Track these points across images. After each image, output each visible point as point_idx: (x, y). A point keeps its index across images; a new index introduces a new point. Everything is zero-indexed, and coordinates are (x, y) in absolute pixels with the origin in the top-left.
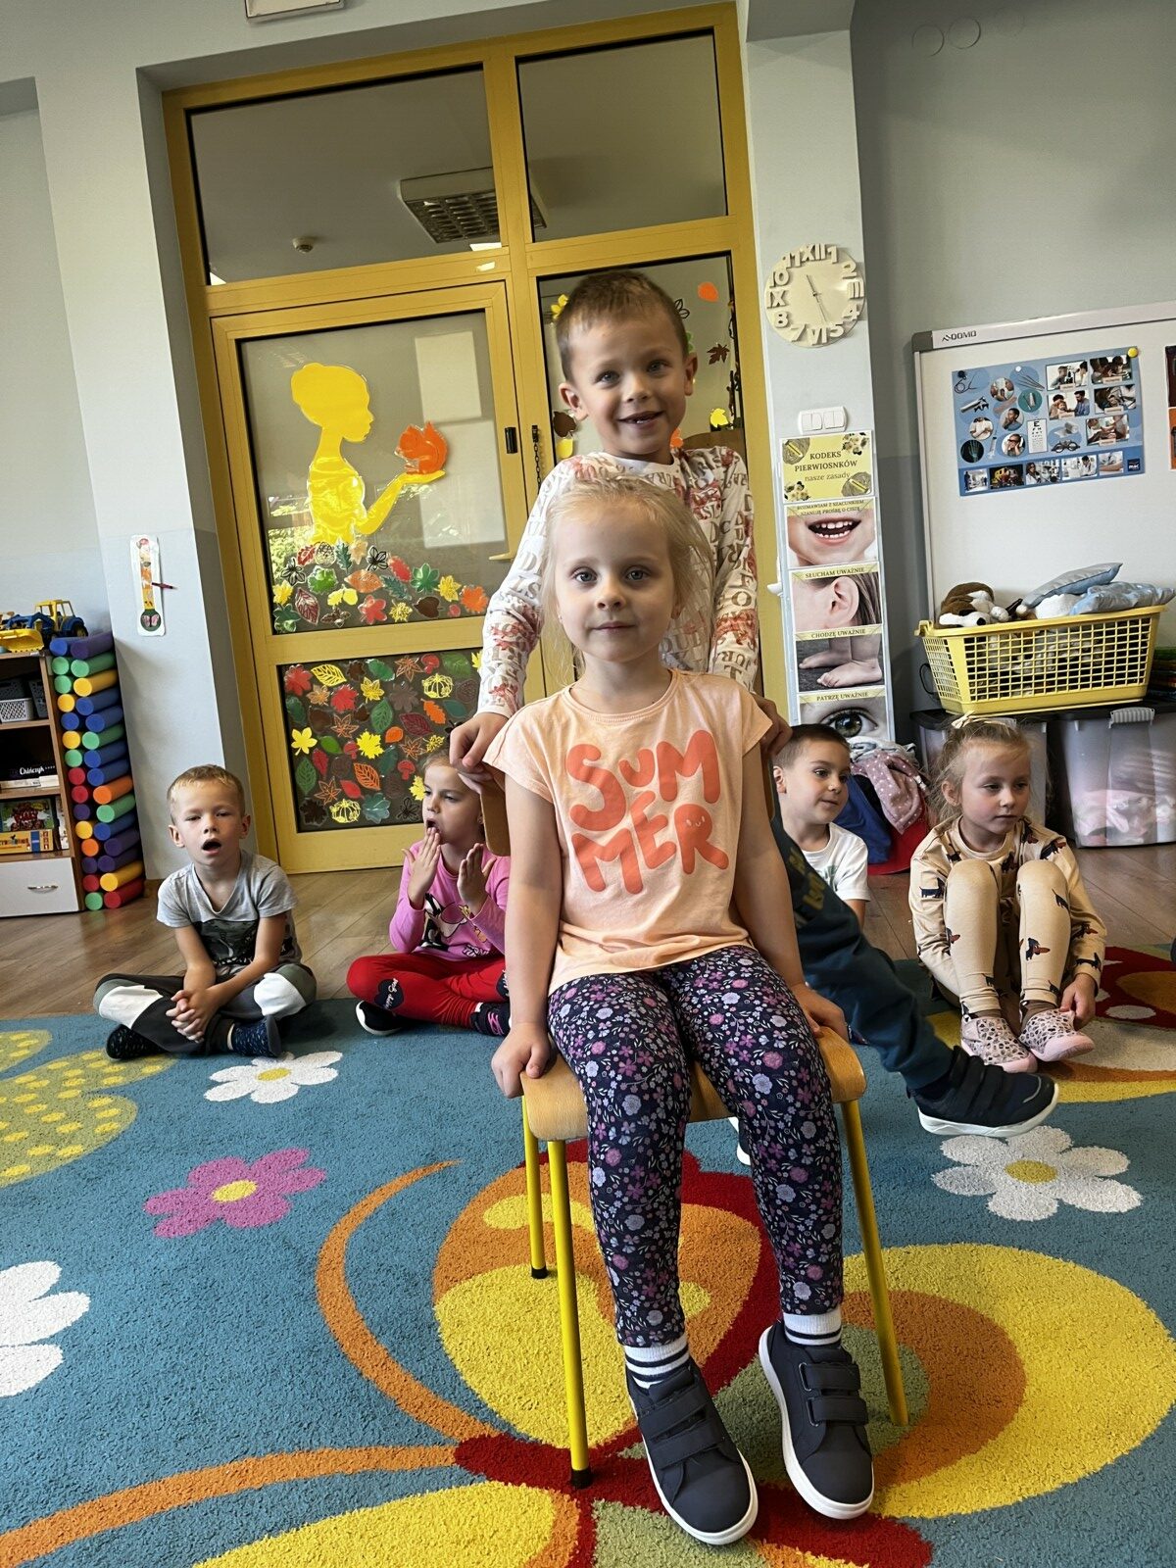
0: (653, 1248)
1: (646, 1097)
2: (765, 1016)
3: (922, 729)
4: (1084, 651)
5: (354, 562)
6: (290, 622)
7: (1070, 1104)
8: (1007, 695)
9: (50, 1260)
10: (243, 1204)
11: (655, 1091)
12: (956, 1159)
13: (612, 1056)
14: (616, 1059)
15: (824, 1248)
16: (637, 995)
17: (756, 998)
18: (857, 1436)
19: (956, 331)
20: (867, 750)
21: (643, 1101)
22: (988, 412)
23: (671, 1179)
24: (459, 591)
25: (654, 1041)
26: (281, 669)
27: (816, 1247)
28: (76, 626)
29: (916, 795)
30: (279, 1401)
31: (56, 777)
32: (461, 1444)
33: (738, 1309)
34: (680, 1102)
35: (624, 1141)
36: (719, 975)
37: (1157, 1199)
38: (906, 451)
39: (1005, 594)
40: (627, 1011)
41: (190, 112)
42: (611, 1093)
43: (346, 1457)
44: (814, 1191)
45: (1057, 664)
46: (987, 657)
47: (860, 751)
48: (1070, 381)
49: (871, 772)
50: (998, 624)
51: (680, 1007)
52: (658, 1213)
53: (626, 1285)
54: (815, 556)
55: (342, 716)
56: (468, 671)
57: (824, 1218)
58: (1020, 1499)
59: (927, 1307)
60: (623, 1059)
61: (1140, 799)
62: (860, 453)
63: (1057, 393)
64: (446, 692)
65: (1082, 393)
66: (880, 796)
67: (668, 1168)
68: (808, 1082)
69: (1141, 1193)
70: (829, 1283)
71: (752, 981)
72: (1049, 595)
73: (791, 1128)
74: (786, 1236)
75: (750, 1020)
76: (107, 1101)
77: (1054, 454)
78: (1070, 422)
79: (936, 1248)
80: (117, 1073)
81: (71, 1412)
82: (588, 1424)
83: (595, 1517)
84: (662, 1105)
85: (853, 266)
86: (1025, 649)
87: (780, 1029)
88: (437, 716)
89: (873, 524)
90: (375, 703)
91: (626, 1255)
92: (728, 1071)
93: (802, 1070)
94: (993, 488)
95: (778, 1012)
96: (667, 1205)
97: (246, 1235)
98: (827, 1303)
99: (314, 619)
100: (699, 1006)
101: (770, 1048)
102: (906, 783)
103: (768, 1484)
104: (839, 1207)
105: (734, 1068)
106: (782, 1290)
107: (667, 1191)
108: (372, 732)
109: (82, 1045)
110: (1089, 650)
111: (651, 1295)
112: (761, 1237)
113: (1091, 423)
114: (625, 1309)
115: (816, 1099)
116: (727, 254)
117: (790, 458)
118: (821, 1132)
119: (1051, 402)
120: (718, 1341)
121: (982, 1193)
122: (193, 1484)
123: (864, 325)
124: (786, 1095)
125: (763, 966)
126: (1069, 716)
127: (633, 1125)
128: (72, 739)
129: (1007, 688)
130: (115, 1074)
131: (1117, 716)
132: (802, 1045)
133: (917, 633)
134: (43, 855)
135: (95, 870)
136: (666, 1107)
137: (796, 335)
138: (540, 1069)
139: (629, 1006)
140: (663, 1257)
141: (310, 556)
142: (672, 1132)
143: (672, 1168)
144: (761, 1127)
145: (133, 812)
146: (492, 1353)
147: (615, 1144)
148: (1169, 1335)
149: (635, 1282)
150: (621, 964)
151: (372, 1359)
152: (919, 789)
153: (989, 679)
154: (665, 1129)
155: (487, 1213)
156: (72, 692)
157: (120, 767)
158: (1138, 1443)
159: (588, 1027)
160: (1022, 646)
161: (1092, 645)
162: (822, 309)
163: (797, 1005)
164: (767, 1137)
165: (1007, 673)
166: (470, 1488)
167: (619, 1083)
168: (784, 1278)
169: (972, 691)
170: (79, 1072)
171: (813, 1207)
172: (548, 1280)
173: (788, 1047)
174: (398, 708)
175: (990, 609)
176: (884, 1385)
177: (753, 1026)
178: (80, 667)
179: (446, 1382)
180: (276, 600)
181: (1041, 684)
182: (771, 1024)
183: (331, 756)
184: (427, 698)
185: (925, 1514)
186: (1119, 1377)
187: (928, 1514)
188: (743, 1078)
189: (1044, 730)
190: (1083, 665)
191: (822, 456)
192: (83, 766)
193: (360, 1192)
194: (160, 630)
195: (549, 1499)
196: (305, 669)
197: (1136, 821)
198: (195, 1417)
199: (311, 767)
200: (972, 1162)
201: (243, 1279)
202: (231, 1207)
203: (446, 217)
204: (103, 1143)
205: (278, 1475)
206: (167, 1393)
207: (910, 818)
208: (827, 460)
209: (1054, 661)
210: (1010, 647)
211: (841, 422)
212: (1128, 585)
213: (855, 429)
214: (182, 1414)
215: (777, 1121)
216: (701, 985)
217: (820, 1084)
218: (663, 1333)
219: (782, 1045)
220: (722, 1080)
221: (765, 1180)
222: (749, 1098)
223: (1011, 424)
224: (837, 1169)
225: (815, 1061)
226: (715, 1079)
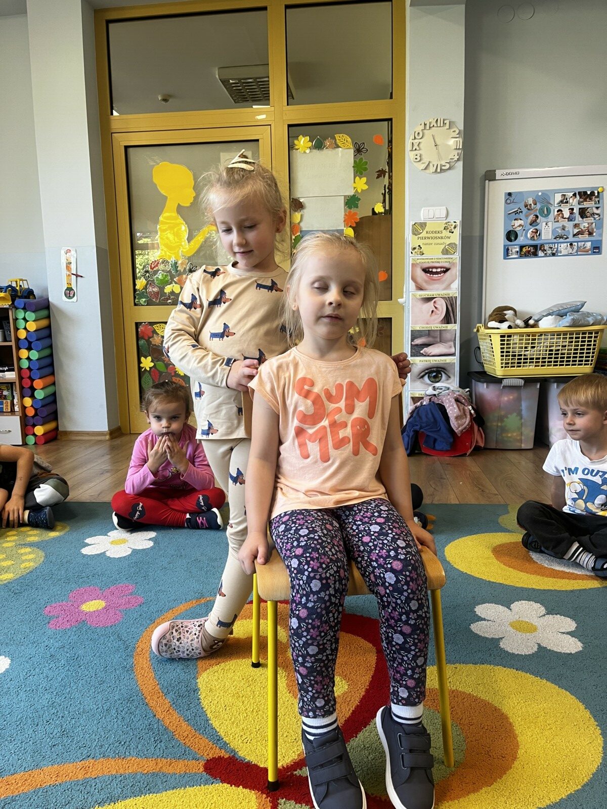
0: (322, 664)
1: (324, 582)
2: (394, 540)
3: (473, 381)
4: (563, 346)
5: (180, 270)
6: (144, 300)
7: (544, 590)
8: (520, 366)
10: (97, 613)
11: (329, 578)
12: (483, 617)
13: (306, 557)
14: (309, 559)
16: (323, 522)
17: (389, 530)
18: (427, 775)
19: (508, 171)
20: (445, 391)
21: (322, 584)
22: (522, 216)
23: (335, 627)
25: (330, 550)
26: (137, 325)
27: (413, 669)
28: (30, 293)
29: (469, 416)
30: (109, 728)
31: (14, 373)
32: (208, 760)
33: (363, 693)
34: (342, 585)
35: (310, 605)
36: (369, 514)
37: (591, 647)
38: (477, 233)
39: (523, 313)
40: (316, 532)
41: (109, 22)
42: (305, 578)
43: (144, 763)
44: (414, 639)
45: (548, 352)
47: (441, 391)
48: (567, 202)
49: (446, 402)
50: (519, 329)
51: (346, 530)
52: (326, 646)
53: (305, 684)
54: (424, 285)
57: (418, 654)
59: (466, 700)
60: (312, 559)
62: (453, 232)
63: (560, 208)
65: (572, 209)
66: (449, 415)
67: (334, 621)
68: (416, 579)
69: (583, 643)
70: (418, 690)
71: (387, 519)
72: (546, 316)
73: (405, 604)
74: (396, 662)
75: (385, 542)
76: (28, 550)
77: (555, 241)
78: (565, 225)
79: (471, 666)
82: (278, 754)
84: (333, 586)
85: (457, 132)
86: (532, 343)
87: (402, 548)
89: (456, 271)
91: (306, 667)
92: (371, 569)
93: (413, 572)
94: (521, 257)
95: (401, 538)
96: (331, 641)
97: (98, 631)
98: (417, 700)
99: (157, 298)
100: (357, 531)
101: (396, 558)
102: (464, 410)
103: (376, 797)
104: (427, 648)
105: (374, 568)
106: (391, 690)
107: (332, 634)
110: (565, 346)
111: (319, 690)
112: (377, 653)
113: (576, 226)
114: (304, 697)
115: (419, 588)
116: (391, 120)
117: (415, 232)
118: (421, 606)
119: (556, 213)
120: (351, 711)
121: (497, 637)
122: (59, 773)
123: (460, 164)
124: (403, 585)
125: (393, 511)
126: (552, 380)
127: (316, 597)
128: (24, 353)
129: (520, 363)
130: (34, 535)
132: (413, 558)
133: (475, 330)
134: (5, 414)
135: (32, 423)
136: (335, 587)
137: (423, 166)
138: (264, 559)
139: (317, 529)
140: (327, 669)
141: (157, 266)
142: (337, 601)
143: (336, 621)
144: (387, 601)
145: (54, 394)
146: (228, 709)
147: (305, 606)
148: (597, 725)
149: (310, 683)
150: (314, 504)
151: (161, 706)
152: (471, 413)
153: (512, 358)
154: (333, 599)
156: (25, 328)
157: (48, 370)
158: (579, 787)
159: (294, 539)
160: (530, 341)
161: (567, 344)
162: (439, 154)
163: (411, 534)
164: (390, 607)
165: (521, 355)
166: (211, 787)
167: (310, 572)
168: (394, 685)
169: (502, 363)
170: (14, 533)
171: (413, 648)
172: (260, 669)
173: (406, 558)
175: (515, 321)
176: (442, 743)
177: (387, 545)
178: (30, 316)
179: (202, 723)
180: (137, 287)
181: (539, 362)
182: (397, 544)
183: (161, 373)
186: (570, 747)
188: (380, 574)
189: (538, 386)
190: (562, 354)
191: (432, 232)
192: (29, 368)
193: (161, 611)
194: (75, 299)
195: (255, 796)
196: (150, 325)
198: (64, 733)
199: (150, 377)
200: (492, 619)
201: (94, 656)
202: (91, 614)
203: (241, 89)
204: (25, 573)
205: (106, 771)
206: (48, 719)
207: (465, 428)
208: (435, 235)
209: (546, 351)
210: (524, 341)
211: (444, 215)
212: (588, 313)
213: (451, 219)
214: (56, 731)
215: (397, 599)
216: (358, 519)
217: (422, 580)
218: (324, 711)
219: (402, 557)
220: (367, 573)
221: (388, 631)
222: (382, 585)
223: (533, 223)
224: (427, 627)
225: (419, 567)
226: (363, 572)
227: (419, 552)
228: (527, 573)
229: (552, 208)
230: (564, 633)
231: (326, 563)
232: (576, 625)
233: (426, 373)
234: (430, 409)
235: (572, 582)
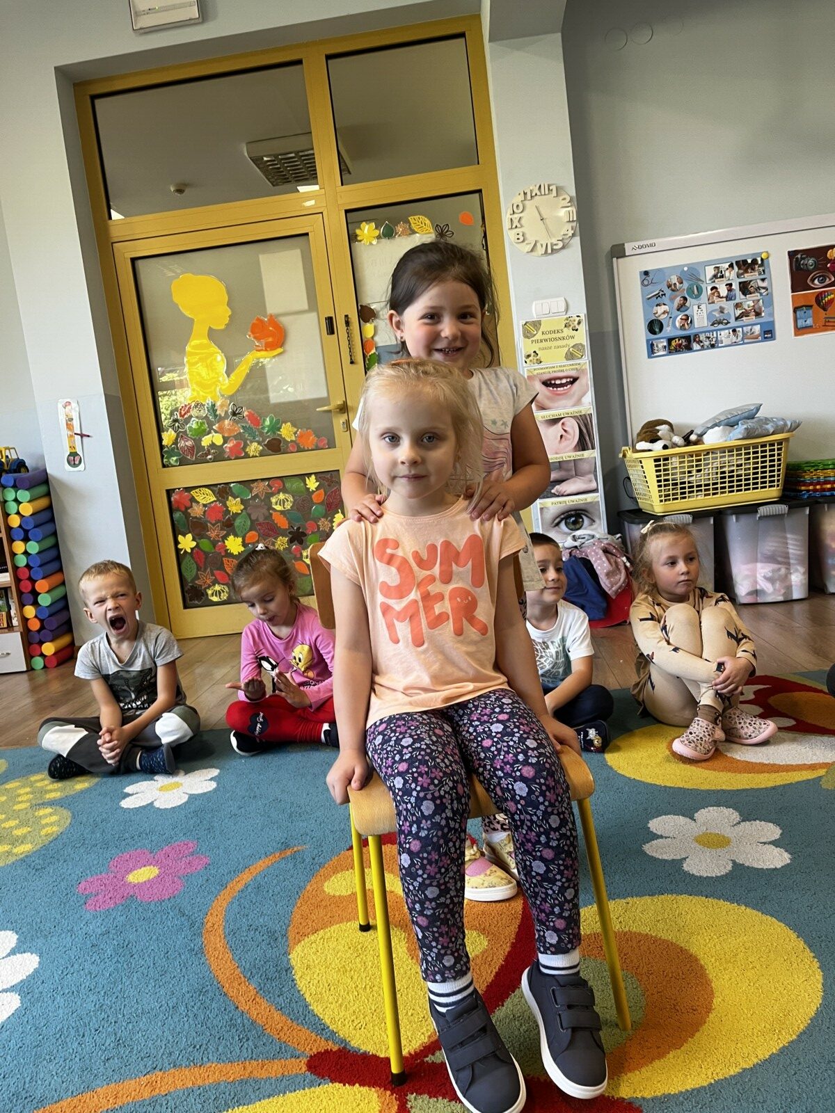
0: (446, 910)
1: (438, 802)
2: (522, 740)
3: (626, 523)
4: (738, 466)
5: (220, 415)
6: (175, 458)
7: (738, 790)
8: (685, 498)
9: (10, 930)
10: (150, 883)
11: (444, 797)
12: (659, 833)
13: (412, 773)
14: (416, 775)
15: (566, 906)
16: (430, 727)
17: (515, 727)
18: (594, 1039)
19: (641, 243)
20: (588, 540)
21: (436, 805)
22: (665, 299)
23: (457, 860)
24: (295, 433)
25: (443, 761)
26: (169, 493)
27: (561, 905)
28: (20, 465)
29: (623, 571)
30: (178, 1030)
31: (8, 574)
32: (311, 1056)
33: (508, 949)
34: (462, 805)
35: (423, 834)
36: (488, 711)
37: (802, 857)
38: (609, 328)
39: (681, 427)
40: (423, 739)
41: (94, 98)
42: (413, 800)
43: (228, 1070)
44: (559, 865)
45: (719, 475)
46: (670, 472)
47: (583, 541)
48: (722, 277)
49: (592, 555)
50: (677, 449)
51: (461, 735)
52: (448, 885)
53: (427, 938)
54: (547, 403)
55: (213, 525)
56: (303, 489)
57: (566, 885)
58: (713, 1081)
59: (642, 942)
60: (420, 774)
61: (779, 569)
62: (577, 330)
63: (714, 285)
64: (288, 506)
65: (730, 285)
66: (598, 572)
67: (455, 852)
68: (553, 787)
69: (791, 854)
70: (571, 931)
71: (511, 715)
72: (712, 427)
73: (542, 820)
74: (539, 898)
75: (511, 743)
76: (49, 810)
77: (713, 328)
78: (723, 306)
79: (647, 899)
80: (56, 790)
81: (28, 1042)
82: (402, 1039)
83: (409, 1106)
84: (449, 807)
85: (568, 199)
86: (697, 466)
87: (533, 749)
88: (283, 523)
89: (587, 380)
90: (237, 515)
91: (426, 916)
93: (549, 778)
94: (670, 352)
95: (531, 737)
96: (455, 878)
97: (152, 907)
98: (569, 946)
99: (192, 455)
100: (474, 734)
101: (526, 762)
102: (616, 563)
103: (533, 1078)
105: (500, 778)
106: (537, 936)
107: (455, 869)
108: (236, 535)
109: (29, 770)
110: (741, 465)
111: (445, 944)
113: (737, 306)
114: (427, 955)
115: (560, 799)
116: (480, 191)
117: (527, 335)
118: (563, 822)
119: (709, 292)
120: (494, 973)
121: (678, 857)
122: (118, 1093)
123: (577, 240)
124: (537, 797)
125: (519, 703)
126: (729, 512)
127: (429, 822)
128: (19, 547)
129: (685, 493)
130: (55, 790)
131: (763, 511)
132: (549, 761)
133: (621, 455)
135: (37, 640)
136: (452, 808)
137: (529, 248)
138: (361, 783)
139: (424, 735)
140: (453, 916)
141: (188, 411)
142: (457, 826)
143: (458, 852)
144: (520, 820)
145: (65, 598)
146: (332, 988)
147: (416, 836)
148: (814, 957)
149: (433, 936)
150: (417, 705)
151: (244, 994)
152: (626, 567)
153: (673, 488)
154: (452, 824)
155: (326, 884)
156: (18, 513)
157: (55, 566)
158: (794, 1037)
159: (395, 752)
160: (694, 463)
161: (743, 462)
162: (547, 229)
163: (544, 732)
164: (525, 827)
165: (684, 483)
166: (318, 1090)
167: (418, 792)
168: (538, 928)
169: (660, 496)
170: (28, 789)
171: (558, 877)
172: (371, 932)
173: (538, 762)
174: (253, 517)
175: (671, 438)
176: (613, 1001)
177: (514, 748)
178: (24, 495)
179: (299, 1011)
180: (164, 443)
181: (709, 490)
183: (206, 554)
184: (274, 509)
185: (645, 1095)
186: (780, 989)
187: (648, 1095)
188: (507, 785)
189: (712, 522)
190: (738, 476)
191: (550, 332)
192: (28, 566)
193: (234, 872)
194: (82, 467)
195: (376, 1095)
196: (186, 492)
197: (778, 585)
198: (118, 1042)
199: (192, 561)
200: (671, 835)
201: (150, 939)
202: (140, 886)
203: (279, 168)
204: (47, 842)
205: (179, 1084)
206: (97, 1027)
207: (620, 587)
208: (554, 336)
209: (717, 473)
210: (686, 464)
211: (563, 309)
212: (766, 419)
213: (573, 313)
214: (108, 1041)
215: (531, 815)
216: (475, 719)
217: (562, 788)
218: (455, 971)
219: (534, 760)
220: (492, 787)
221: (524, 858)
222: (512, 800)
223: (681, 307)
224: (574, 849)
225: (557, 771)
226: (487, 786)
227: (557, 753)
228: (715, 770)
229: (704, 286)
230: (765, 843)
231: (439, 778)
232: (780, 831)
233: (562, 520)
234: (572, 566)
235: (774, 775)
